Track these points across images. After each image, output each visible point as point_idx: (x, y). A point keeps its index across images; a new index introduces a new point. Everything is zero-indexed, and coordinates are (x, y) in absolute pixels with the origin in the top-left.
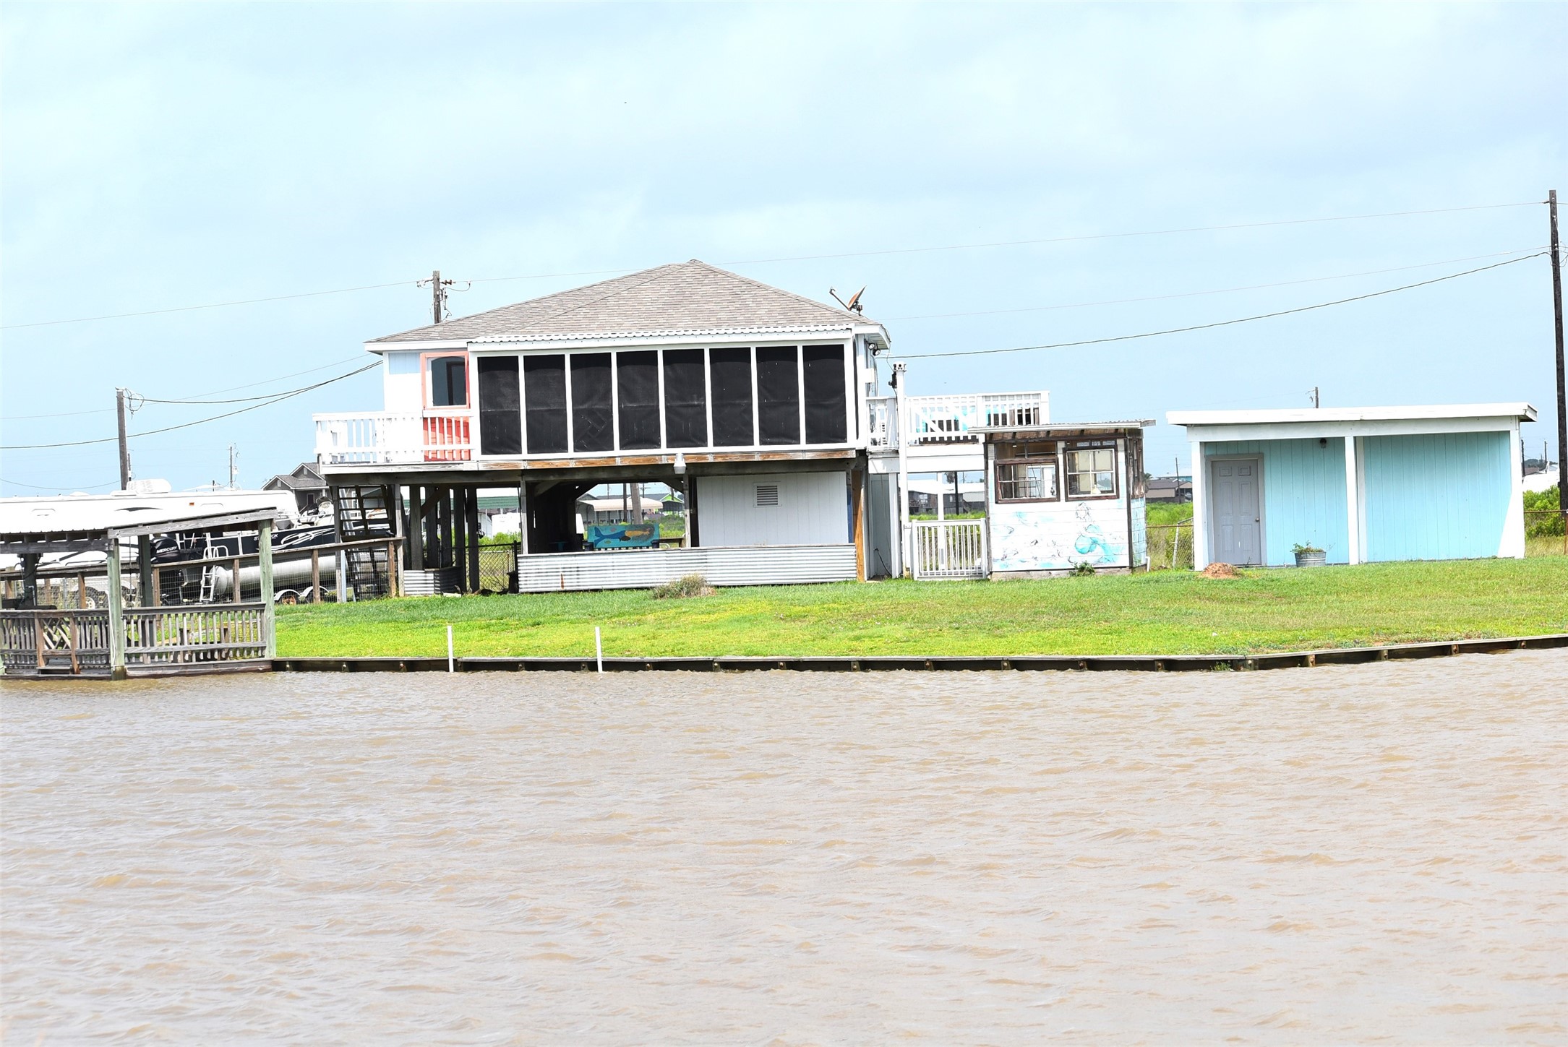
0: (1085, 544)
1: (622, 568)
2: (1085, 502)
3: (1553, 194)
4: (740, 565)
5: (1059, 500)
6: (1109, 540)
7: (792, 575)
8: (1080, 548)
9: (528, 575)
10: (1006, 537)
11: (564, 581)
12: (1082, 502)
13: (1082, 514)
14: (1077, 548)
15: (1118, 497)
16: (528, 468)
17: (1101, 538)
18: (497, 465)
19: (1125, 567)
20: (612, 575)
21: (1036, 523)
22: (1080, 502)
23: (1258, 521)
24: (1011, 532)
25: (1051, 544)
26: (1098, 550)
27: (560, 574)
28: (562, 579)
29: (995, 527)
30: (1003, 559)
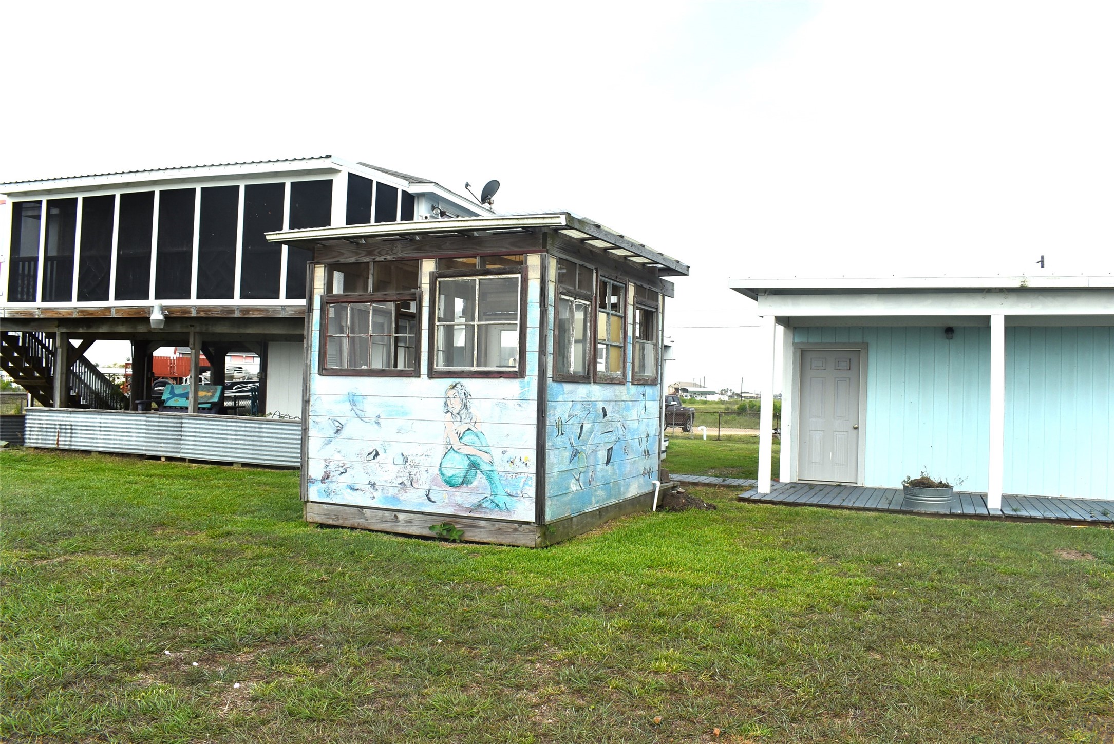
0: (457, 466)
1: (108, 429)
2: (463, 381)
3: (1042, 257)
4: (212, 438)
5: (418, 375)
6: (501, 465)
7: (261, 455)
8: (448, 473)
9: (32, 429)
10: (330, 440)
11: (60, 439)
12: (457, 380)
13: (456, 405)
14: (442, 474)
15: (520, 374)
16: (42, 317)
17: (486, 458)
18: (17, 312)
19: (528, 523)
20: (99, 437)
21: (379, 417)
22: (452, 381)
23: (856, 428)
24: (338, 430)
25: (400, 460)
26: (479, 480)
27: (57, 431)
28: (58, 436)
29: (317, 420)
30: (323, 481)
